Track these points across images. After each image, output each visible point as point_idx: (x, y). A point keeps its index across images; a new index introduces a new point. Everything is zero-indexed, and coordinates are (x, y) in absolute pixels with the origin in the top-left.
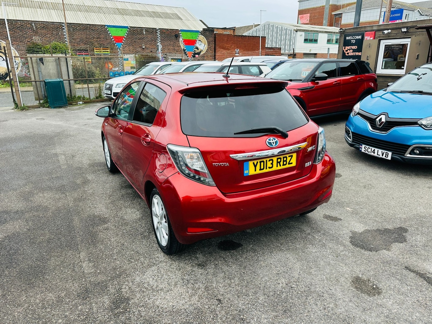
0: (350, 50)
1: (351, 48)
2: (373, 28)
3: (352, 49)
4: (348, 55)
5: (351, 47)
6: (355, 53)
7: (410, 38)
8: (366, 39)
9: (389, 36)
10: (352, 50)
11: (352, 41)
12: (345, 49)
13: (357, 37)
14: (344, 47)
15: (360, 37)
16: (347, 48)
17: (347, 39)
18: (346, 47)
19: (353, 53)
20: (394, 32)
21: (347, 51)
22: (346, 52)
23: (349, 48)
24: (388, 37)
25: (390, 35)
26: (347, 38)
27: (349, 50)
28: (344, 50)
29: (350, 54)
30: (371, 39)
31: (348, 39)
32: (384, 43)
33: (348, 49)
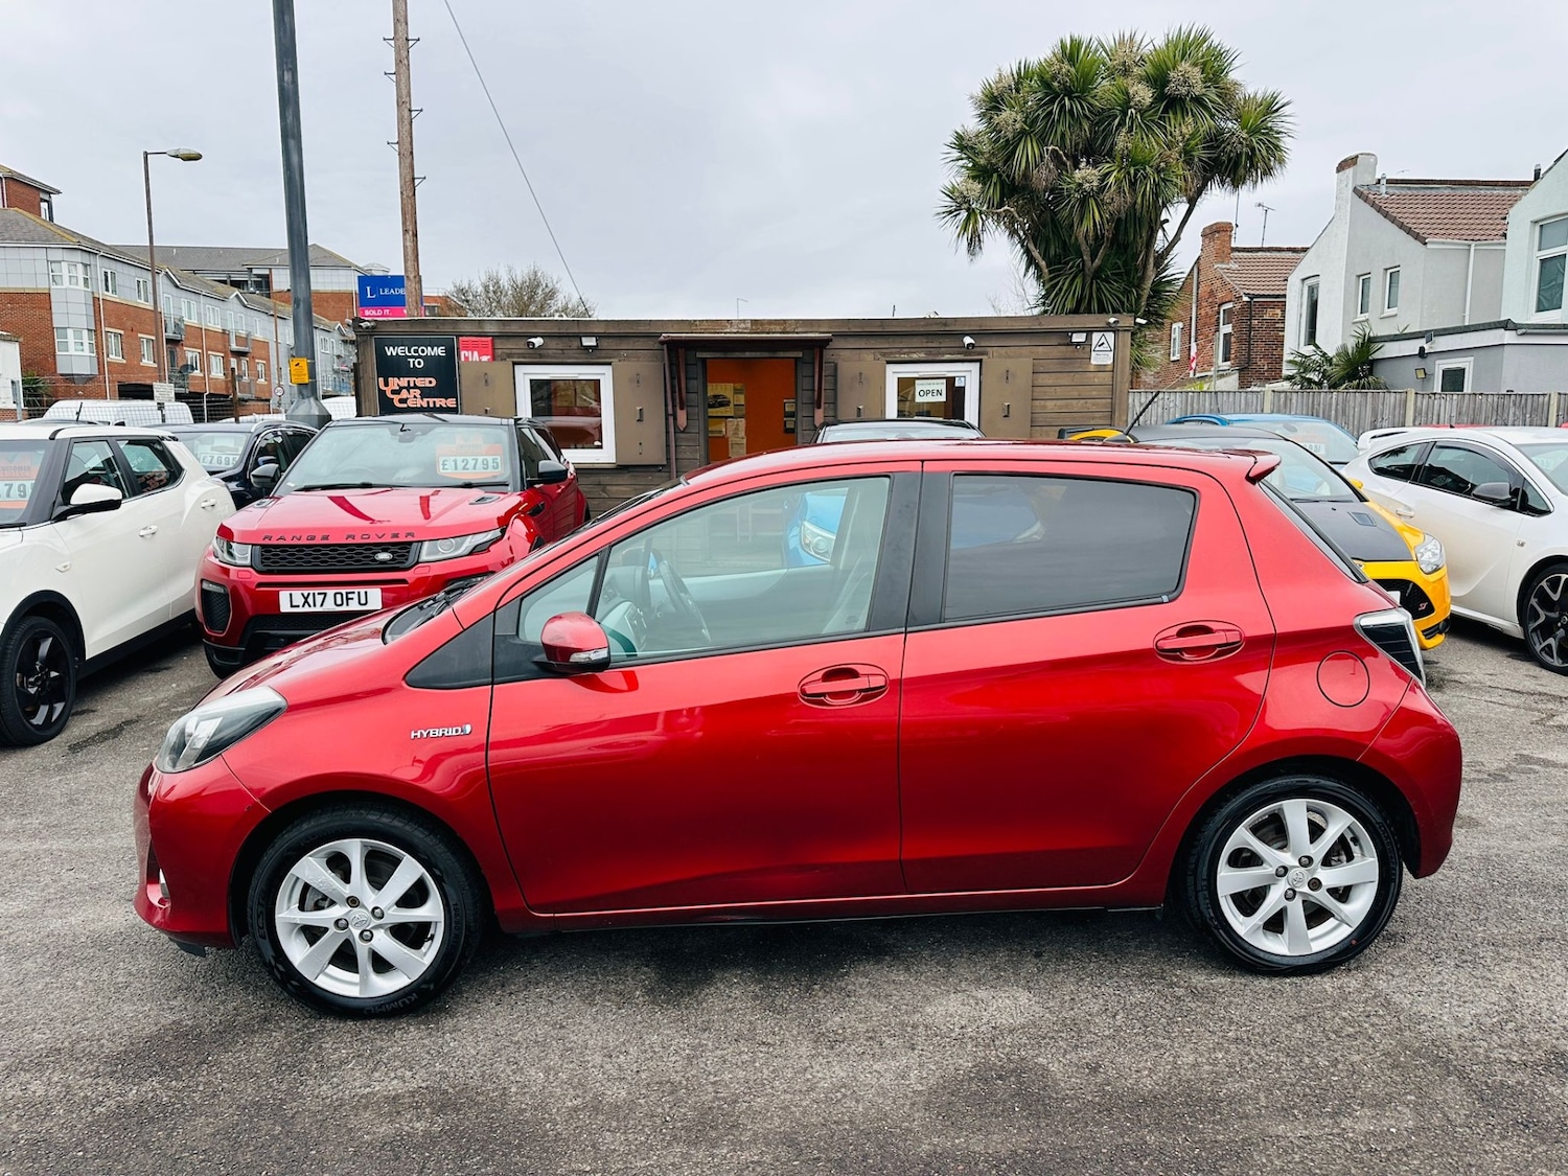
0: (408, 388)
1: (412, 385)
2: (481, 328)
3: (415, 387)
4: (405, 405)
5: (412, 380)
6: (431, 400)
7: (610, 364)
8: (466, 358)
9: (541, 356)
10: (418, 391)
11: (411, 360)
12: (386, 384)
13: (429, 351)
14: (381, 379)
15: (439, 351)
16: (394, 383)
17: (389, 354)
18: (390, 379)
19: (426, 400)
20: (554, 344)
21: (394, 392)
22: (396, 398)
23: (404, 382)
24: (538, 358)
25: (541, 352)
26: (391, 351)
27: (404, 391)
28: (383, 387)
29: (410, 404)
30: (485, 358)
31: (394, 354)
32: (526, 375)
33: (401, 388)
